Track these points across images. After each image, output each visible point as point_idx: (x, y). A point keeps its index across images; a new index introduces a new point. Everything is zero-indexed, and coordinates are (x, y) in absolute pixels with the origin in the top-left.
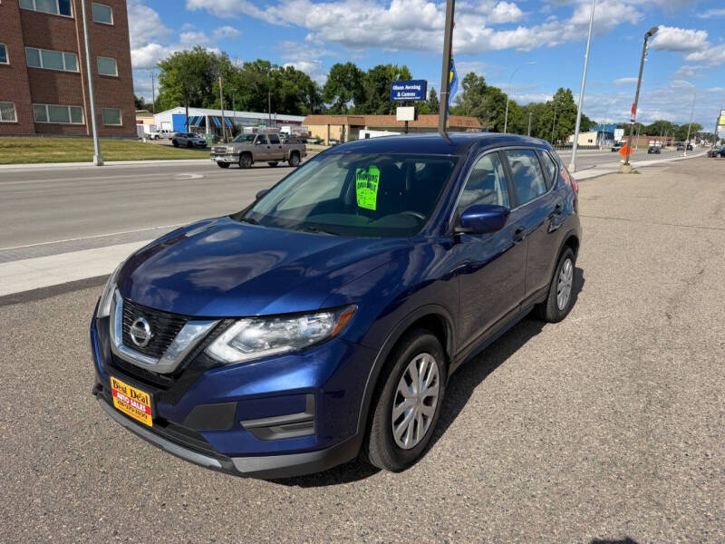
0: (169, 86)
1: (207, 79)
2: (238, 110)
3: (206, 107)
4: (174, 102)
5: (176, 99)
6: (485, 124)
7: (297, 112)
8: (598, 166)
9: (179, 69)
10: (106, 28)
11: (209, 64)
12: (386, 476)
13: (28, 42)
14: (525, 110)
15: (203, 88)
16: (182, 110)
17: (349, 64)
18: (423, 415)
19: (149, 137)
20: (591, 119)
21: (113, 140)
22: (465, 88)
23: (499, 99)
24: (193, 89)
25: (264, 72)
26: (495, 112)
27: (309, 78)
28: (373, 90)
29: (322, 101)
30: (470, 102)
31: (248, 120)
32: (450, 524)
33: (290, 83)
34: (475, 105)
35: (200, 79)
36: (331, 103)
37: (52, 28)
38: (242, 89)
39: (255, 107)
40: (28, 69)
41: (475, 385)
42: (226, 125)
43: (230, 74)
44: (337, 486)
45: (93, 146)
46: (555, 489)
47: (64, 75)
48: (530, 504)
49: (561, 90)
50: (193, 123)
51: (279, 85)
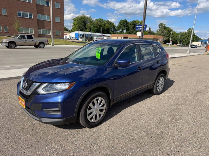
0: (75, 25)
1: (85, 23)
2: (93, 32)
3: (84, 31)
4: (76, 30)
5: (77, 29)
6: (165, 38)
7: (109, 33)
8: (198, 52)
9: (78, 20)
10: (58, 9)
11: (86, 19)
12: (87, 129)
13: (38, 12)
14: (178, 34)
15: (84, 26)
16: (77, 32)
17: (125, 20)
18: (99, 114)
19: (68, 39)
20: (200, 38)
21: (58, 39)
22: (159, 27)
23: (170, 30)
24: (81, 26)
25: (101, 22)
26: (168, 35)
27: (113, 23)
28: (132, 27)
29: (117, 30)
30: (161, 31)
31: (95, 35)
32: (97, 143)
33: (108, 25)
34: (162, 32)
35: (83, 23)
36: (119, 31)
37: (44, 9)
38: (94, 26)
39: (97, 31)
40: (37, 20)
41: (123, 109)
42: (89, 36)
43: (91, 22)
44: (72, 130)
45: (51, 40)
46: (131, 138)
47: (46, 22)
48: (121, 141)
49: (190, 29)
50: (80, 36)
51: (105, 25)
